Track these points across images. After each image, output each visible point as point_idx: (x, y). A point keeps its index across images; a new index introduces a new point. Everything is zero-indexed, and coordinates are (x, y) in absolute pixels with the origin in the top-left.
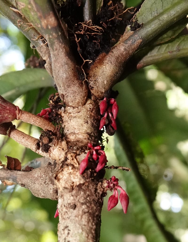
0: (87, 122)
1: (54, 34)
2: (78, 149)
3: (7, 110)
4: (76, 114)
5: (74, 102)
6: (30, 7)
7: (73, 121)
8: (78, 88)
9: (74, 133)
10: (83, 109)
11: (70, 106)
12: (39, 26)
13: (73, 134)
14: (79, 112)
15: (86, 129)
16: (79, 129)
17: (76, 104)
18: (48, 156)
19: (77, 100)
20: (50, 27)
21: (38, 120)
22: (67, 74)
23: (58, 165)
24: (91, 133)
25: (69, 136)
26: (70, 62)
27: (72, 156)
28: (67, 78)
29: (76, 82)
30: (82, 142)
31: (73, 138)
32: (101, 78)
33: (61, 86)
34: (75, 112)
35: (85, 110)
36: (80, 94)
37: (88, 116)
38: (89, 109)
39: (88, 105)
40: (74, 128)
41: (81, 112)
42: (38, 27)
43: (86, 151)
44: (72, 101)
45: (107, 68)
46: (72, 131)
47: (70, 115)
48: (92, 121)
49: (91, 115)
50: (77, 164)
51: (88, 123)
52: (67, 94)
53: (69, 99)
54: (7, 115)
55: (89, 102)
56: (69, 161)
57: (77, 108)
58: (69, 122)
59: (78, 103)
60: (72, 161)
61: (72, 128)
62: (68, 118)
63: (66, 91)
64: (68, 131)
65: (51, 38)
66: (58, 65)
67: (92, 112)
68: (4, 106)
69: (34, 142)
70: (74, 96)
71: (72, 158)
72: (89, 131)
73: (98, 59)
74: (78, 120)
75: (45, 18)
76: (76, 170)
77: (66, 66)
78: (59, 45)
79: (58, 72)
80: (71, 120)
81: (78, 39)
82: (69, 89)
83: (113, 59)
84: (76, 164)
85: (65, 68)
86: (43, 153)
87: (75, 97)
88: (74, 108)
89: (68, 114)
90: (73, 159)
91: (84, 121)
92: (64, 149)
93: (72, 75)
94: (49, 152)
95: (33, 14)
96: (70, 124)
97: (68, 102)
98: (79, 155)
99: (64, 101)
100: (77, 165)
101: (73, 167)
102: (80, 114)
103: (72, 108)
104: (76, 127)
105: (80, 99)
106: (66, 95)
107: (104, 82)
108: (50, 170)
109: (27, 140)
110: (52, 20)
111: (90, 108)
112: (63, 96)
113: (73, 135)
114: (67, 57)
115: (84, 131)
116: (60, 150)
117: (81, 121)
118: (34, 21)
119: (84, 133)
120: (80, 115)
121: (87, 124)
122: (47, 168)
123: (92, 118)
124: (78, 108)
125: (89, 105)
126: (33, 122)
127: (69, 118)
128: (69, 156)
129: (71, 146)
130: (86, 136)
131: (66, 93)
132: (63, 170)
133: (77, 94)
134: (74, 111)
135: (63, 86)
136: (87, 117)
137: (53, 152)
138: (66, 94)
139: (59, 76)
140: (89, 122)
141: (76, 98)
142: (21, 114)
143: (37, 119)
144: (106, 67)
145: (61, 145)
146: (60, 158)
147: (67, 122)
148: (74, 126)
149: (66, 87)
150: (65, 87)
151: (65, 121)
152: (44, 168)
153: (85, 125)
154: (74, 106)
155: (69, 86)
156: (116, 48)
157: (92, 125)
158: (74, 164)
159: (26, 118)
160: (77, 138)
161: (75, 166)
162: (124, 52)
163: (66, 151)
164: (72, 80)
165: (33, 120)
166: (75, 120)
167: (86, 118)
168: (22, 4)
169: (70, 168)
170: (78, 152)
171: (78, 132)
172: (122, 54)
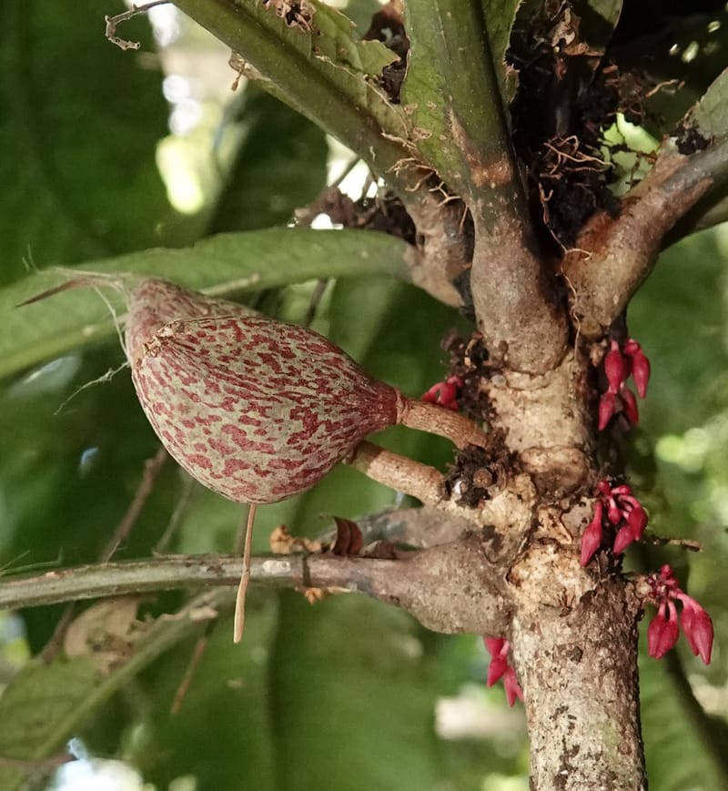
0: (571, 415)
1: (501, 199)
2: (565, 496)
3: (379, 402)
4: (539, 391)
5: (536, 362)
6: (443, 137)
7: (534, 414)
8: (548, 325)
9: (542, 449)
10: (556, 378)
11: (522, 372)
12: (457, 176)
13: (539, 452)
14: (545, 387)
15: (571, 435)
16: (553, 436)
17: (542, 366)
18: (476, 516)
19: (547, 357)
20: (493, 185)
21: (448, 422)
22: (523, 290)
23: (511, 540)
24: (584, 443)
25: (526, 457)
26: (532, 262)
27: (551, 517)
28: (522, 302)
29: (544, 308)
30: (568, 474)
31: (541, 463)
32: (603, 288)
33: (503, 321)
34: (536, 387)
35: (560, 379)
36: (554, 341)
37: (572, 396)
38: (572, 377)
39: (569, 365)
40: (538, 435)
41: (550, 386)
42: (453, 179)
43: (584, 499)
44: (533, 361)
45: (620, 261)
46: (535, 442)
47: (519, 393)
48: (582, 409)
49: (577, 391)
50: (569, 537)
51: (573, 417)
52: (519, 343)
53: (522, 355)
54: (379, 416)
55: (570, 356)
56: (543, 531)
57: (540, 377)
58: (519, 416)
59: (548, 363)
60: (552, 530)
61: (532, 431)
62: (513, 403)
63: (517, 335)
64: (521, 440)
65: (493, 208)
66: (498, 269)
67: (579, 381)
68: (374, 395)
69: (432, 479)
70: (539, 347)
71: (551, 522)
72: (578, 440)
73: (587, 233)
74: (548, 410)
75: (486, 165)
76: (568, 553)
77: (521, 270)
78: (510, 222)
79: (498, 285)
80: (524, 409)
81: (547, 195)
82: (526, 329)
83: (636, 236)
84: (565, 537)
85: (517, 277)
86: (461, 509)
87: (539, 350)
88: (532, 376)
89: (510, 391)
90: (554, 525)
91: (562, 411)
92: (525, 497)
93: (536, 291)
94: (481, 505)
95: (446, 151)
96: (524, 422)
97: (520, 363)
98: (568, 511)
99: (506, 358)
100: (567, 542)
101: (559, 548)
102: (549, 392)
103: (528, 376)
104: (544, 431)
105: (554, 354)
106: (515, 345)
107: (611, 300)
108: (475, 554)
109: (409, 473)
110: (503, 170)
111: (574, 374)
112: (504, 346)
113: (538, 455)
114: (526, 249)
115: (566, 439)
116: (511, 499)
117: (556, 413)
118: (444, 165)
119: (568, 448)
120: (550, 394)
121: (571, 419)
122: (464, 548)
123: (581, 400)
124: (543, 375)
125: (571, 365)
126: (437, 426)
127: (516, 404)
128: (543, 516)
129: (546, 490)
130: (573, 454)
131: (514, 339)
132: (527, 556)
133: (546, 340)
134: (534, 385)
135: (507, 322)
136: (570, 398)
137: (491, 507)
138: (513, 343)
139: (498, 296)
140: (576, 414)
141: (544, 351)
142: (409, 410)
143: (447, 419)
144: (616, 259)
145: (514, 486)
146: (512, 520)
147: (512, 415)
148: (537, 428)
149: (518, 324)
150: (515, 323)
151: (506, 413)
152: (456, 548)
153: (568, 422)
154: (534, 371)
155: (525, 322)
156: (639, 203)
157: (584, 421)
158: (558, 538)
159: (420, 417)
160: (550, 462)
161: (563, 542)
162: (662, 213)
163: (533, 503)
164: (536, 304)
165: (435, 423)
166: (538, 409)
167: (566, 403)
168: (424, 131)
169: (551, 549)
170: (566, 504)
171: (551, 444)
172: (657, 220)
